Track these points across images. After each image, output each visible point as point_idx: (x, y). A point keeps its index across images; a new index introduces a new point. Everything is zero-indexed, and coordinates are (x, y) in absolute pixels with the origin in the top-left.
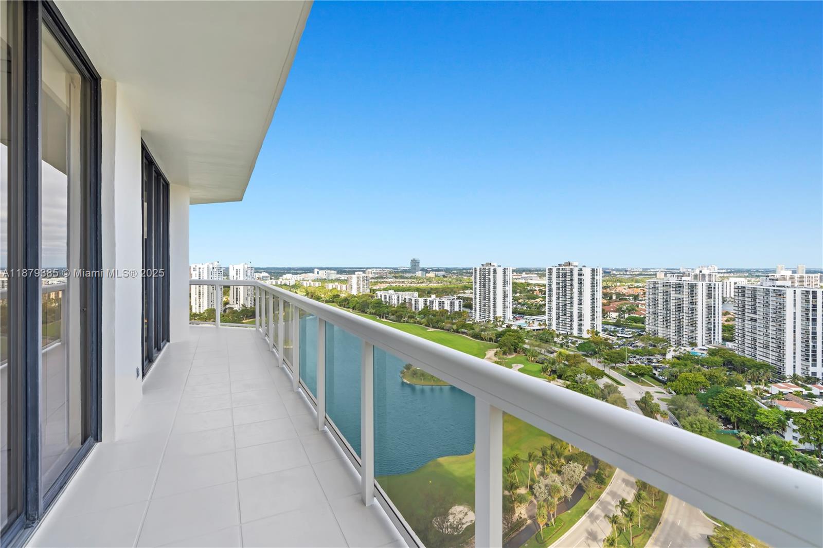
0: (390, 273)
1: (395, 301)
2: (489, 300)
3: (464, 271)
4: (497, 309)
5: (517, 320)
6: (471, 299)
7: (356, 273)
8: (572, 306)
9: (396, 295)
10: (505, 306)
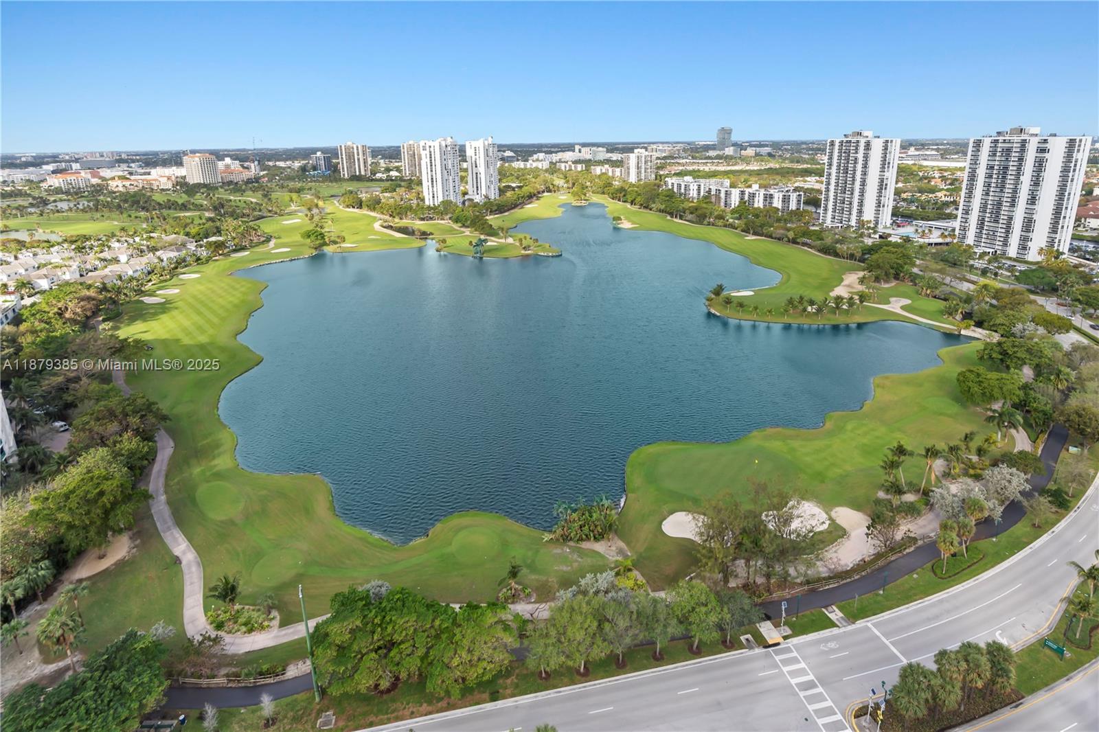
0: (684, 150)
1: (693, 193)
2: (852, 194)
3: (804, 146)
4: (865, 209)
5: (899, 226)
6: (819, 191)
7: (636, 151)
8: (1013, 205)
9: (695, 184)
10: (879, 204)
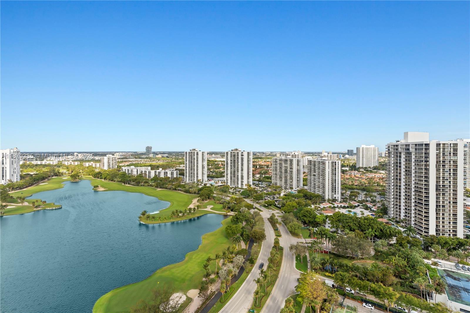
0: (132, 155)
1: (135, 173)
2: (194, 170)
3: (180, 154)
4: (199, 175)
5: (210, 181)
6: (184, 170)
7: (107, 155)
8: (238, 172)
9: (136, 169)
10: (203, 174)
